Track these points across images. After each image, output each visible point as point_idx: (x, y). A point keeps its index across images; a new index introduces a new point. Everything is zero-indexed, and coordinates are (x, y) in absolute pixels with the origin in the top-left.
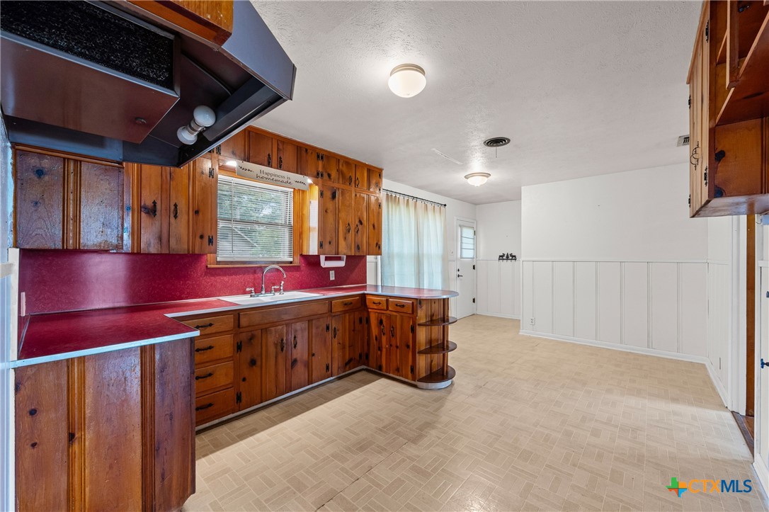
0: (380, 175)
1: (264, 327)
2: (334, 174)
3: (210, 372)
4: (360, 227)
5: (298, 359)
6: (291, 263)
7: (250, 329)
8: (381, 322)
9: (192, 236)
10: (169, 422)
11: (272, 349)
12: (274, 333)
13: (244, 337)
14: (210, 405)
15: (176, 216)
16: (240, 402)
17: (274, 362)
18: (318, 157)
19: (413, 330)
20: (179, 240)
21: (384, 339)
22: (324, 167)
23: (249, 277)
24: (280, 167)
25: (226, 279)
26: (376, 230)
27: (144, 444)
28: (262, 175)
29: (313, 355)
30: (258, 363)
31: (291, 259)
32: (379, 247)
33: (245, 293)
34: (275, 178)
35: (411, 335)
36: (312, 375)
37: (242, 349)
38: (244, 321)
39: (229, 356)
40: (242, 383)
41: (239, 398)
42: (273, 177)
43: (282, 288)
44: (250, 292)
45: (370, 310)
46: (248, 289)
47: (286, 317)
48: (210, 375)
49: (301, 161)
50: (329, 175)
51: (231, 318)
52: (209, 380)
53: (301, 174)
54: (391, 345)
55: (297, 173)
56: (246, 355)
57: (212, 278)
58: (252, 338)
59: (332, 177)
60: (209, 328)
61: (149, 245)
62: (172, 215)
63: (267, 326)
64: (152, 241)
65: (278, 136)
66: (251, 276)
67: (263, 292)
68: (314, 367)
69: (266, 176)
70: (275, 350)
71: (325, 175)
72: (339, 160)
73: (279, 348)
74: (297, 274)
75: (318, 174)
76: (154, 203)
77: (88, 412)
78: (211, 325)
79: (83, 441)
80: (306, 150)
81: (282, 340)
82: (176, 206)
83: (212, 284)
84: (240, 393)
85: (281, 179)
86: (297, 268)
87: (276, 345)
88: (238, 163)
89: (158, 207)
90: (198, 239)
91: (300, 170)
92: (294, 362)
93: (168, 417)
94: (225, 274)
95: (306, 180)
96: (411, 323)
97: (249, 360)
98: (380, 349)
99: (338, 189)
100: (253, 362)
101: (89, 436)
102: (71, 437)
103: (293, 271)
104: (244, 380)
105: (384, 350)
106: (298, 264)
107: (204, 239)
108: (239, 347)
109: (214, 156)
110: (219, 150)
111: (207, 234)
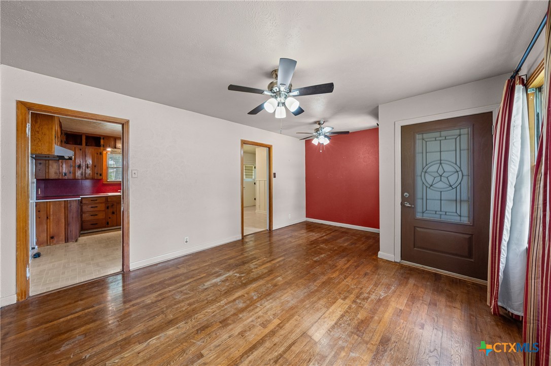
7: (112, 202)
9: (94, 173)
13: (109, 205)
14: (96, 224)
16: (108, 225)
20: (89, 175)
25: (111, 187)
27: (65, 223)
30: (116, 213)
38: (109, 200)
39: (103, 210)
40: (109, 219)
41: (108, 223)
48: (97, 215)
51: (104, 199)
56: (110, 210)
57: (105, 187)
58: (113, 205)
64: (79, 175)
77: (51, 213)
78: (96, 200)
79: (50, 219)
82: (88, 164)
84: (108, 221)
88: (111, 149)
89: (81, 166)
90: (96, 174)
100: (113, 213)
101: (51, 218)
102: (47, 218)
104: (110, 218)
107: (98, 175)
108: (108, 208)
109: (102, 148)
110: (103, 146)
111: (99, 172)
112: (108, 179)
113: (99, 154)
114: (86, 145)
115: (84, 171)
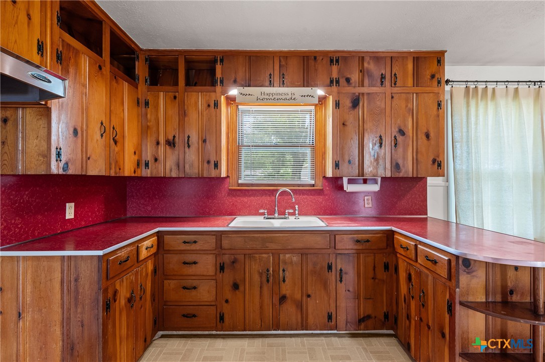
0: (439, 62)
1: (247, 252)
2: (355, 77)
3: (194, 285)
4: (400, 139)
5: (288, 296)
6: (313, 185)
7: (233, 252)
8: (409, 278)
9: (201, 161)
10: (81, 328)
11: (256, 278)
12: (258, 261)
13: (227, 259)
14: (194, 316)
15: (189, 146)
16: (223, 322)
17: (259, 292)
18: (332, 61)
19: (451, 309)
20: (192, 166)
21: (413, 304)
22: (339, 72)
23: (266, 199)
24: (283, 83)
25: (245, 199)
26: (433, 142)
28: (263, 97)
29: (309, 296)
30: (241, 288)
31: (313, 182)
32: (439, 165)
33: (257, 214)
34: (277, 97)
35: (447, 316)
36: (307, 320)
37: (225, 270)
38: (226, 243)
39: (211, 274)
40: (225, 305)
41: (222, 318)
42: (274, 97)
43: (297, 212)
44: (263, 214)
45: (398, 255)
46: (262, 211)
47: (273, 246)
48: (195, 288)
49: (308, 72)
50: (348, 80)
52: (194, 292)
53: (307, 86)
54: (421, 319)
55: (304, 86)
56: (228, 277)
57: (234, 198)
58: (234, 262)
59: (352, 81)
60: (194, 244)
61: (171, 170)
62: (186, 145)
63: (250, 252)
64: (173, 167)
65: (281, 52)
66: (269, 198)
67: (276, 215)
68: (310, 311)
69: (267, 97)
70: (259, 280)
71: (343, 81)
72: (363, 58)
73: (264, 279)
74: (320, 199)
75: (332, 82)
76: (174, 137)
78: (195, 242)
79: (25, 321)
80: (315, 58)
81: (268, 270)
82: (189, 137)
83: (233, 204)
84: (223, 314)
85: (284, 97)
86: (320, 192)
87: (261, 274)
88: (239, 90)
89: (177, 139)
90: (206, 165)
91: (307, 82)
92: (283, 299)
93: (80, 324)
94: (245, 195)
95: (315, 92)
96: (448, 297)
97: (231, 283)
98: (408, 317)
99: (363, 94)
100: (236, 286)
101: (29, 318)
103: (314, 195)
104: (227, 301)
105: (413, 322)
106: (321, 188)
107: (210, 164)
108: (222, 268)
109: (218, 88)
110: (222, 82)
111: (213, 159)
112: (239, 178)
113: (212, 105)
114: (188, 83)
115: (181, 157)
